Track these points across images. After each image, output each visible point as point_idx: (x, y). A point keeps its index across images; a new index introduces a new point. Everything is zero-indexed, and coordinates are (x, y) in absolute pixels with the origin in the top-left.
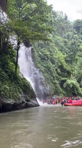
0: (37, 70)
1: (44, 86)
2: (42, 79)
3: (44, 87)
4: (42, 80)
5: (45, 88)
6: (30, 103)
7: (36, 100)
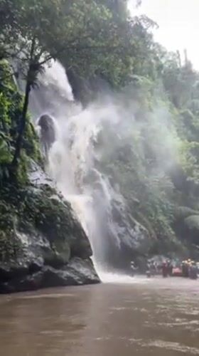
0: (103, 177)
1: (125, 225)
2: (118, 203)
3: (123, 229)
4: (118, 208)
5: (127, 232)
6: (66, 273)
7: (90, 264)
